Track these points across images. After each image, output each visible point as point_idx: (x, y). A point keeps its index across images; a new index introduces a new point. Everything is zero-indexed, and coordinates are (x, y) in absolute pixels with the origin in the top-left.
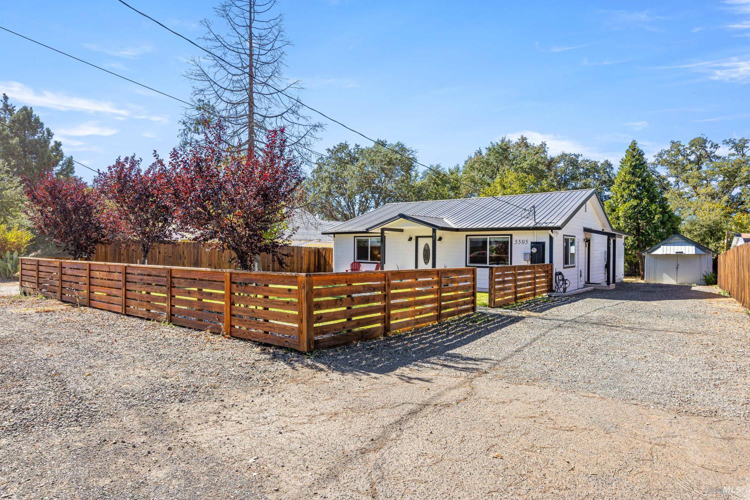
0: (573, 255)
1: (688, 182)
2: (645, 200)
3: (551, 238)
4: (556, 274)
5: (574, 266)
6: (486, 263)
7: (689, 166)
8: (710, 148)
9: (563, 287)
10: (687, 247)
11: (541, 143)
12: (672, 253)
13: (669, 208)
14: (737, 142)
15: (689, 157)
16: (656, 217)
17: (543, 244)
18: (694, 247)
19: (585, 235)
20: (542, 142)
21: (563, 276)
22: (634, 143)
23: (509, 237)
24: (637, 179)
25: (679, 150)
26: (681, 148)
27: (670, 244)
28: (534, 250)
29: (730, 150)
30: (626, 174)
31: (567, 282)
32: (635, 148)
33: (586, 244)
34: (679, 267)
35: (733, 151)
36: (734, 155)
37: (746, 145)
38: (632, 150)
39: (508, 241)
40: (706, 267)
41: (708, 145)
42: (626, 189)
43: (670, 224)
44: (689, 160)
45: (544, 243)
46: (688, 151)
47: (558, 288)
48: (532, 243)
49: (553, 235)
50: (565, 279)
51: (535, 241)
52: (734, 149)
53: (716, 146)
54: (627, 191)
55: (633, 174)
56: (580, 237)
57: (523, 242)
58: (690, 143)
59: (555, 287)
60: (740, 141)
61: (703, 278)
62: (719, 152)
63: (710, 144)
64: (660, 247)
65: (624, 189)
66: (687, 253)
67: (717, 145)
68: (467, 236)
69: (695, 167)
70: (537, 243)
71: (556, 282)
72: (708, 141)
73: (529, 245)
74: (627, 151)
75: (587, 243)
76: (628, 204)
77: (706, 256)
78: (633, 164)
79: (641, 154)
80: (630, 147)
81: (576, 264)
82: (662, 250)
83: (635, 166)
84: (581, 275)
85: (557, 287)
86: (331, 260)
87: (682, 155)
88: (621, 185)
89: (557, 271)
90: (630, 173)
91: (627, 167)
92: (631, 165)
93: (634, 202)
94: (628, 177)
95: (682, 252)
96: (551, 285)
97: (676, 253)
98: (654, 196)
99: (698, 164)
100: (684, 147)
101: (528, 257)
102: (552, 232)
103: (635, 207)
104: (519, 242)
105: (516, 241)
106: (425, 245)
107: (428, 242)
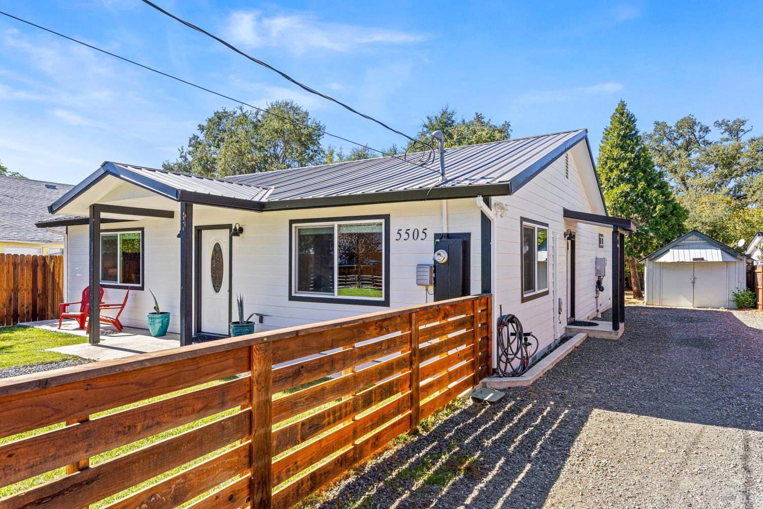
0: (544, 264)
1: (676, 172)
2: (641, 185)
3: (486, 223)
4: (501, 323)
5: (547, 293)
6: (332, 291)
7: (677, 153)
8: (699, 132)
9: (519, 355)
10: (709, 251)
11: (504, 123)
12: (688, 260)
13: (672, 196)
14: (730, 123)
15: (676, 142)
16: (659, 207)
17: (465, 240)
18: (719, 251)
19: (567, 224)
20: (506, 122)
21: (519, 325)
22: (623, 105)
23: (383, 221)
24: (629, 155)
25: (665, 133)
26: (667, 131)
27: (684, 247)
28: (443, 257)
29: (722, 133)
30: (612, 148)
31: (530, 339)
32: (623, 112)
33: (568, 243)
34: (696, 281)
35: (726, 135)
36: (727, 140)
37: (742, 128)
38: (620, 114)
39: (380, 234)
40: (737, 282)
41: (697, 128)
42: (614, 169)
43: (674, 218)
44: (676, 145)
45: (469, 234)
46: (675, 135)
47: (508, 361)
48: (437, 236)
49: (490, 214)
50: (524, 331)
51: (445, 231)
52: (727, 133)
53: (706, 130)
54: (616, 172)
55: (622, 148)
56: (557, 229)
57: (416, 235)
58: (677, 126)
59: (499, 360)
60: (735, 122)
61: (732, 297)
62: (709, 137)
63: (699, 127)
64: (668, 250)
65: (611, 170)
66: (710, 260)
67: (707, 128)
68: (292, 222)
69: (683, 153)
70: (448, 236)
71: (500, 343)
72: (697, 123)
73: (430, 242)
74: (613, 117)
75: (569, 241)
76: (617, 191)
77: (737, 264)
78: (622, 133)
79: (631, 120)
80: (617, 110)
81: (550, 288)
82: (671, 256)
83: (625, 137)
84: (560, 309)
85: (504, 358)
86: (61, 281)
87: (668, 139)
88: (606, 163)
89: (505, 313)
90: (617, 146)
91: (614, 140)
92: (619, 135)
93: (625, 187)
94: (616, 153)
95: (703, 259)
96: (487, 357)
97: (694, 259)
98: (653, 179)
99: (686, 150)
100: (671, 130)
101: (427, 275)
102: (487, 202)
103: (627, 195)
104: (406, 236)
105: (398, 233)
106: (215, 246)
107: (219, 240)
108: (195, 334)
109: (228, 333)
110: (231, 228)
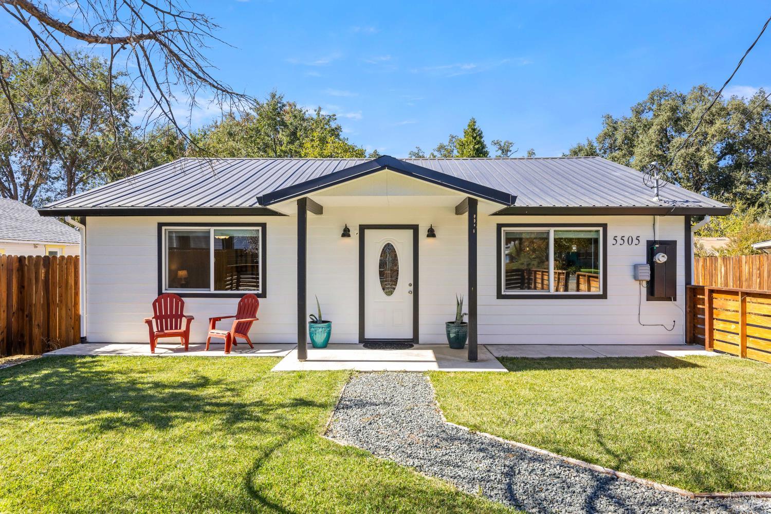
3: (688, 233)
17: (673, 246)
39: (599, 239)
45: (674, 241)
48: (650, 242)
51: (654, 238)
57: (630, 241)
68: (499, 226)
70: (658, 242)
73: (644, 248)
104: (622, 242)
105: (614, 239)
106: (385, 246)
107: (392, 240)
108: (360, 342)
109: (411, 337)
110: (415, 228)
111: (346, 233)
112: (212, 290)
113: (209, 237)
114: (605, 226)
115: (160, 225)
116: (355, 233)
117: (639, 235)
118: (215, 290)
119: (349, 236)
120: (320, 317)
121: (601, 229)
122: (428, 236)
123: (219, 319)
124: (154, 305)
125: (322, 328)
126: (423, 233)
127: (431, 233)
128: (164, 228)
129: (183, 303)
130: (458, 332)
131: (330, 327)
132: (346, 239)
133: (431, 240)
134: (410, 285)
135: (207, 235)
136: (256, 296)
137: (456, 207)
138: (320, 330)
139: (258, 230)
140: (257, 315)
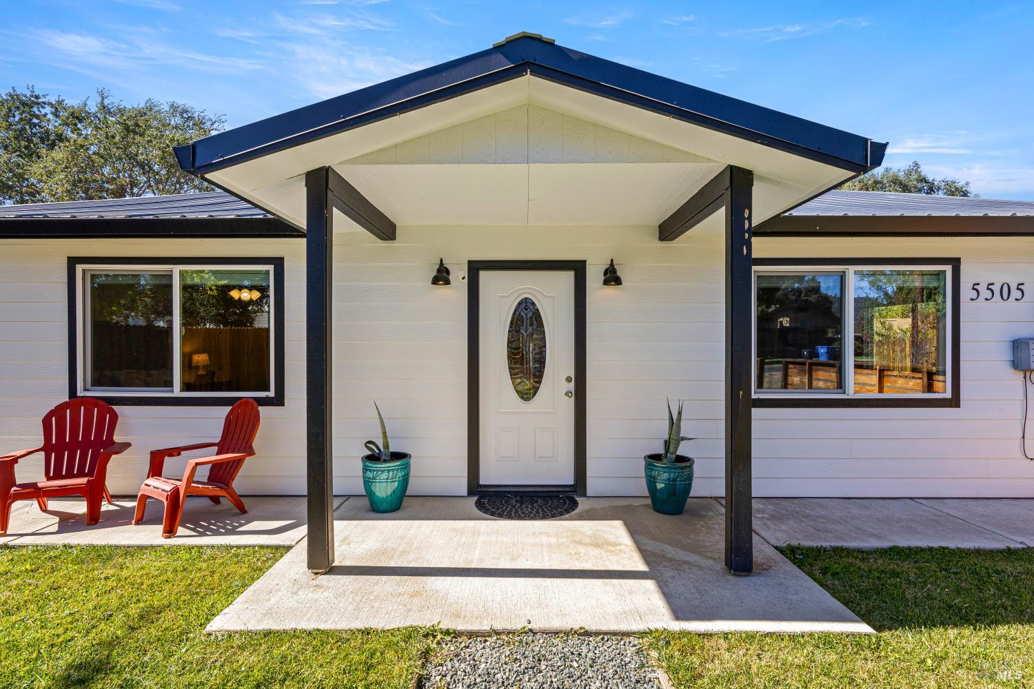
57: (1005, 292)
104: (989, 294)
105: (973, 289)
106: (520, 304)
107: (534, 293)
108: (471, 492)
109: (571, 481)
110: (578, 268)
111: (442, 276)
112: (177, 392)
113: (170, 286)
114: (955, 263)
115: (73, 262)
116: (459, 276)
117: (1021, 282)
118: (182, 390)
119: (447, 282)
120: (386, 446)
121: (948, 269)
122: (606, 282)
123: (174, 452)
124: (46, 422)
125: (389, 471)
126: (594, 277)
127: (612, 277)
128: (79, 268)
129: (114, 417)
130: (674, 480)
131: (407, 467)
132: (442, 290)
133: (611, 290)
134: (569, 380)
135: (164, 282)
136: (255, 403)
137: (660, 226)
138: (385, 475)
139: (268, 272)
140: (256, 444)
